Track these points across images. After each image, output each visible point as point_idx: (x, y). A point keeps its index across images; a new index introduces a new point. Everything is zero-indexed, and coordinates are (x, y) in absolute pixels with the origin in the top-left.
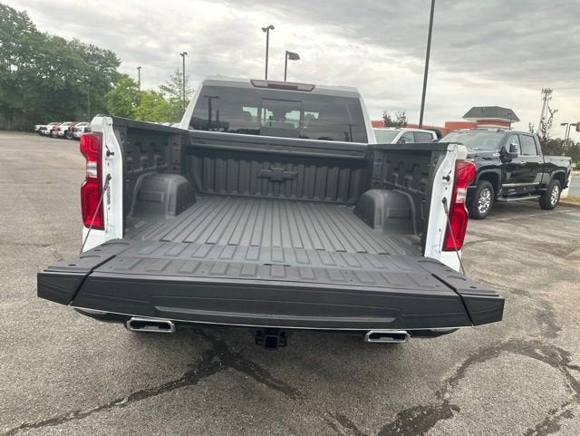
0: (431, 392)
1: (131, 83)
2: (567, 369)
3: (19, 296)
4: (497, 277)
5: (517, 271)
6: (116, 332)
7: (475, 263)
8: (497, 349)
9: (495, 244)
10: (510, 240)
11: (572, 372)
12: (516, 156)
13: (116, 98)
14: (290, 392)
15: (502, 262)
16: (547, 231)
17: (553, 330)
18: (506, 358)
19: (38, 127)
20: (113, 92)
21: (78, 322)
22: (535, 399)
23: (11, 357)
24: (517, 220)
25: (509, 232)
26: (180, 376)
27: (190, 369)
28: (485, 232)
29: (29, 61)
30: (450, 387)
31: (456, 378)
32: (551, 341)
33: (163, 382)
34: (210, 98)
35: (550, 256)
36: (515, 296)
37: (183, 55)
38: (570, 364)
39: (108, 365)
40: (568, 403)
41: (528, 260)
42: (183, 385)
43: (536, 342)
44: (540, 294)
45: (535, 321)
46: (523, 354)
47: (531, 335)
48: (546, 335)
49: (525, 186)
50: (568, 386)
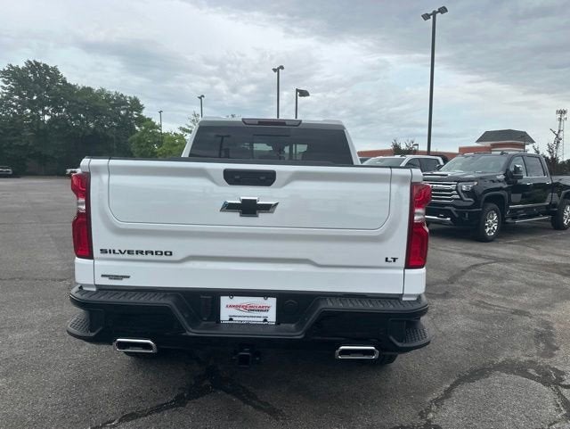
0: (415, 412)
1: (153, 126)
2: (560, 388)
3: (32, 327)
4: (499, 299)
5: (520, 292)
6: (116, 359)
7: (477, 286)
8: (489, 369)
9: (501, 265)
10: (517, 261)
11: (565, 391)
12: (521, 177)
13: (139, 141)
14: (274, 413)
15: (506, 284)
16: (557, 251)
17: (551, 350)
18: (496, 379)
19: (69, 170)
20: (137, 135)
21: (82, 349)
22: (521, 419)
23: (17, 382)
24: (527, 241)
25: (518, 253)
26: (170, 398)
27: (181, 392)
28: (492, 254)
29: (60, 111)
30: (434, 408)
31: (442, 399)
32: (547, 361)
33: (154, 404)
34: (223, 137)
35: (557, 276)
36: (516, 316)
37: (200, 98)
38: (563, 383)
39: (105, 389)
40: (555, 422)
41: (533, 280)
42: (172, 407)
43: (531, 362)
44: (541, 314)
45: (532, 341)
46: (515, 374)
47: (526, 356)
48: (543, 355)
49: (536, 207)
50: (558, 406)
